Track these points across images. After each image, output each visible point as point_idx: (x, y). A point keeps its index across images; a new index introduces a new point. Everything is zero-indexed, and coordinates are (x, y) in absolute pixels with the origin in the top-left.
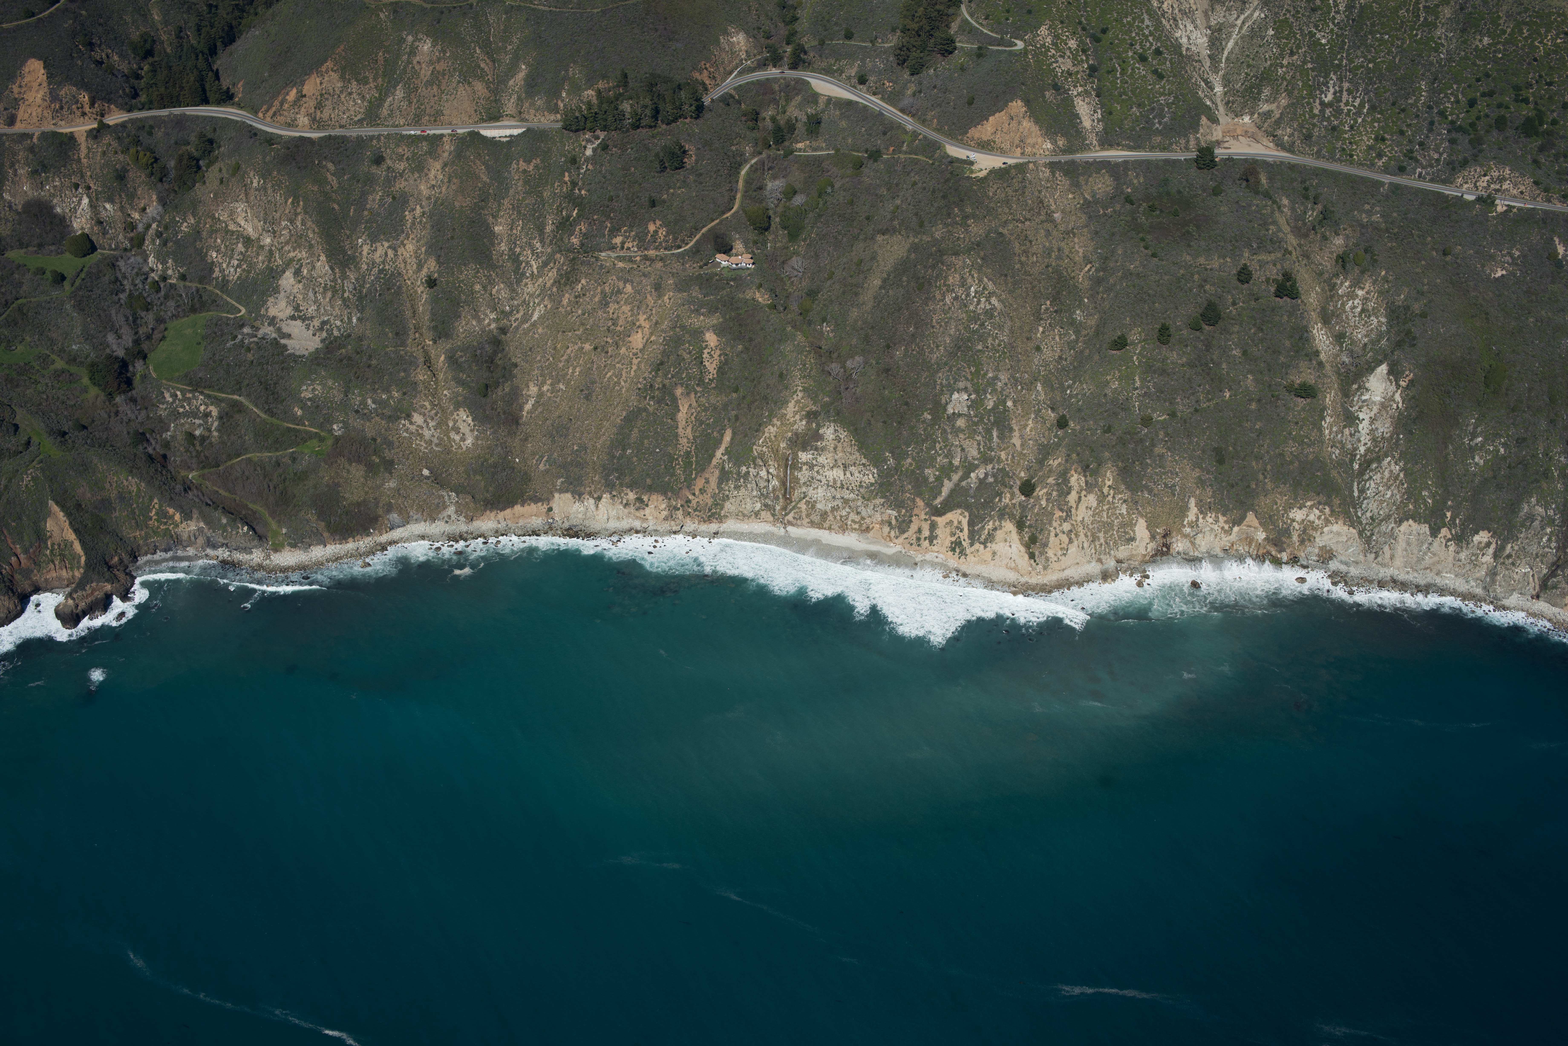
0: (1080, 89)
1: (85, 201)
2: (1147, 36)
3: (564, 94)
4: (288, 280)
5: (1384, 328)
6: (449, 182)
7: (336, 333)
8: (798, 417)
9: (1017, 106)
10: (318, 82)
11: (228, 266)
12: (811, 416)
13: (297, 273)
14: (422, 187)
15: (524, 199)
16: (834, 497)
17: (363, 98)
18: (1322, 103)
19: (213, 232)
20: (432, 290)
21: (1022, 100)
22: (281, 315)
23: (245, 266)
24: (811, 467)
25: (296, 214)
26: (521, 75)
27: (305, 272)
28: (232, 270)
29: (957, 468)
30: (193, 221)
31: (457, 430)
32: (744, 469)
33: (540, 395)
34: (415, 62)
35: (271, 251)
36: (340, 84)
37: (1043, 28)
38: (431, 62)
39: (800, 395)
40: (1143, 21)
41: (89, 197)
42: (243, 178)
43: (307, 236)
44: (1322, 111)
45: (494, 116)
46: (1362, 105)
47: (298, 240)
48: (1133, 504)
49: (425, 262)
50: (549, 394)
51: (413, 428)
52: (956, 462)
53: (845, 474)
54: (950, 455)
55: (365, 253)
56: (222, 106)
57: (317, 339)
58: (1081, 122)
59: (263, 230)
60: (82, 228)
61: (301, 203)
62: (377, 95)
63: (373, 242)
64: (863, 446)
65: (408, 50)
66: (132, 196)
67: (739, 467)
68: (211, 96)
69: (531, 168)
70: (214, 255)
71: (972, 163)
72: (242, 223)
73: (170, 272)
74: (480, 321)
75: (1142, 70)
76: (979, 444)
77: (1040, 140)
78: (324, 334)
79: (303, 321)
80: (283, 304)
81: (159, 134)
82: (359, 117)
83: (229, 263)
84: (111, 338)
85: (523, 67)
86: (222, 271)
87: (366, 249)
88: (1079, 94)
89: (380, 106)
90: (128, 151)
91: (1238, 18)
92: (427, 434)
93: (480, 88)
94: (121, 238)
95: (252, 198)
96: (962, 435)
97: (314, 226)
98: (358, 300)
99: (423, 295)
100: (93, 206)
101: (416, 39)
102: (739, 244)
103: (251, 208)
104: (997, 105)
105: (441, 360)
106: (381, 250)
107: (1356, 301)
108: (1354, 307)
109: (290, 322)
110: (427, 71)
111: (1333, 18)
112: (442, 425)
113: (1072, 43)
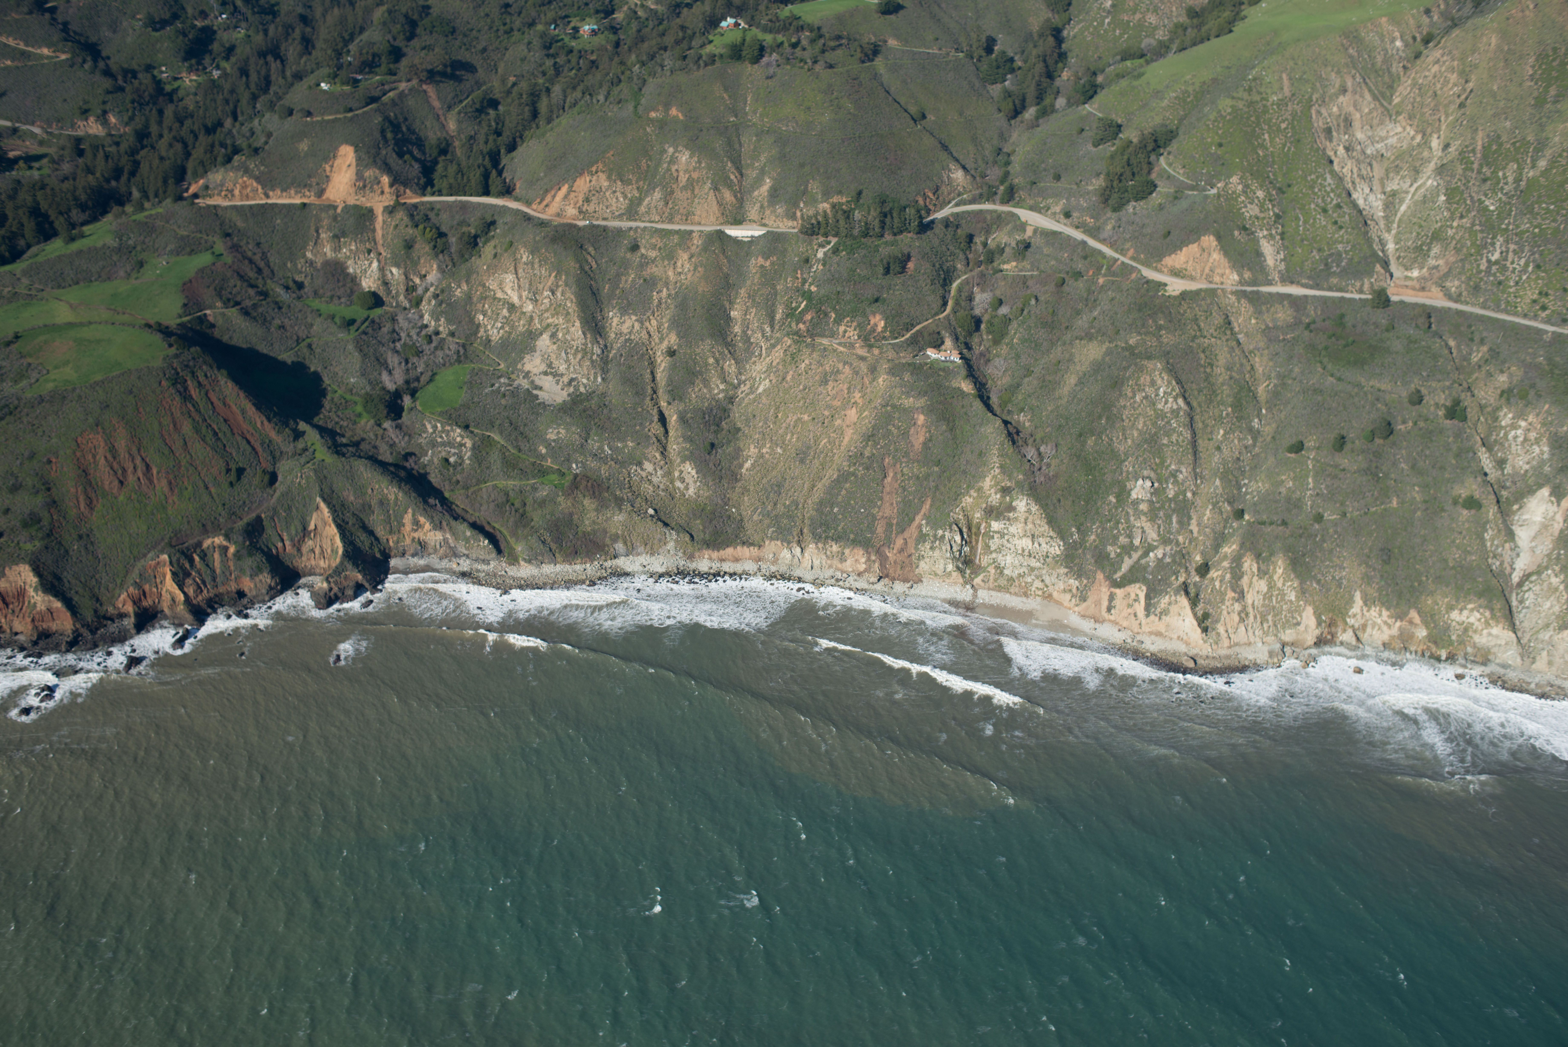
0: (1265, 233)
1: (375, 265)
2: (1328, 194)
3: (802, 205)
4: (544, 341)
5: (1546, 456)
6: (695, 270)
7: (582, 389)
8: (993, 491)
9: (1209, 240)
10: (588, 180)
11: (492, 327)
12: (1005, 491)
13: (553, 336)
14: (670, 274)
15: (758, 290)
16: (1021, 565)
17: (625, 197)
18: (1489, 261)
19: (483, 298)
20: (670, 360)
21: (1215, 235)
22: (535, 371)
23: (507, 329)
24: (1002, 536)
25: (558, 286)
26: (765, 188)
27: (560, 335)
28: (495, 331)
29: (1137, 547)
30: (465, 288)
31: (683, 480)
32: (940, 533)
33: (759, 456)
34: (673, 171)
35: (531, 317)
37: (1235, 178)
38: (688, 171)
39: (997, 471)
40: (1325, 180)
41: (379, 261)
42: (515, 253)
43: (565, 304)
44: (1489, 268)
45: (738, 221)
46: (1527, 265)
47: (556, 308)
48: (1302, 592)
49: (667, 336)
50: (767, 456)
51: (643, 473)
52: (1137, 542)
53: (1033, 544)
54: (1130, 536)
55: (614, 324)
56: (502, 198)
57: (565, 394)
58: (1266, 261)
59: (527, 298)
60: (370, 287)
61: (563, 277)
62: (637, 195)
63: (622, 315)
64: (1051, 521)
65: (668, 159)
66: (416, 263)
67: (936, 530)
68: (492, 189)
69: (768, 264)
70: (481, 317)
71: (1166, 285)
72: (509, 292)
73: (441, 329)
74: (710, 390)
75: (1323, 220)
76: (1159, 527)
77: (1228, 271)
78: (572, 390)
79: (554, 376)
80: (537, 361)
81: (444, 216)
82: (620, 212)
83: (494, 325)
84: (385, 377)
85: (768, 181)
86: (486, 331)
87: (615, 321)
88: (1264, 237)
89: (639, 204)
90: (417, 226)
91: (1411, 185)
92: (655, 480)
93: (728, 196)
94: (402, 298)
95: (520, 271)
96: (1143, 518)
97: (572, 297)
98: (604, 364)
99: (662, 363)
100: (381, 269)
101: (676, 151)
102: (948, 343)
103: (519, 280)
104: (1191, 235)
105: (673, 419)
106: (628, 324)
107: (1519, 432)
108: (1516, 437)
109: (542, 376)
110: (683, 179)
111: (1502, 189)
112: (669, 474)
113: (1260, 194)
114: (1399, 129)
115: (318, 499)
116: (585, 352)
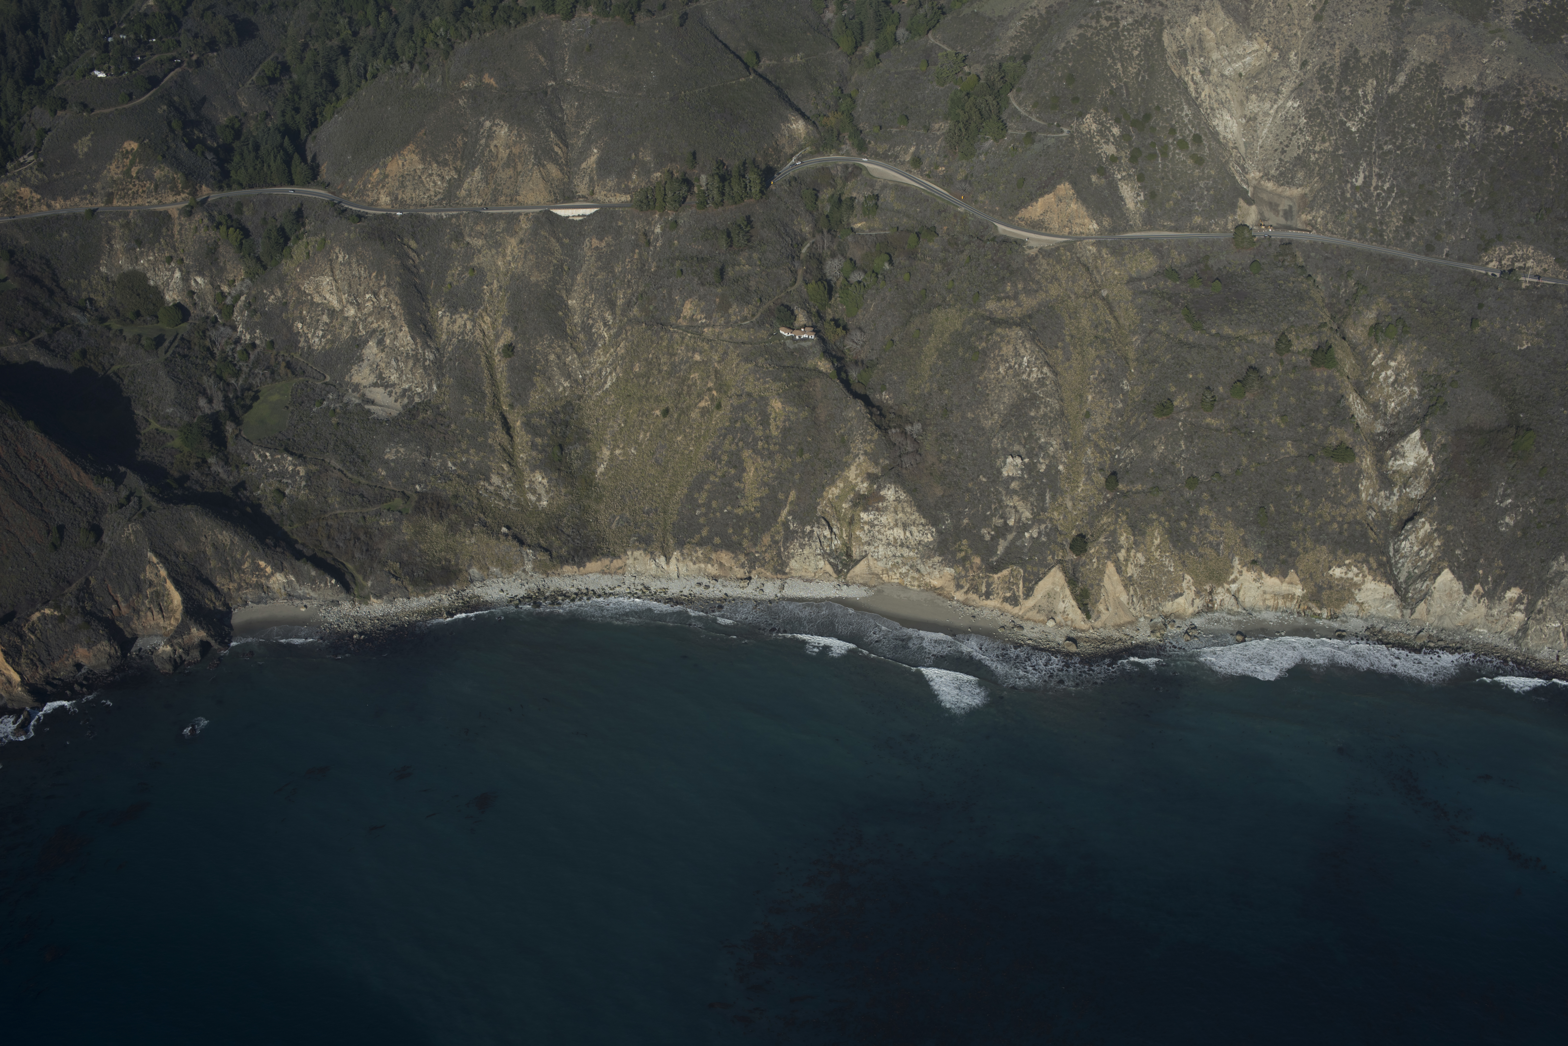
0: (1124, 174)
1: (177, 274)
2: (1186, 125)
3: (634, 177)
4: (371, 349)
5: (1416, 397)
6: (525, 257)
7: (417, 400)
8: (859, 479)
9: (1064, 188)
10: (401, 164)
11: (313, 336)
12: (872, 478)
13: (380, 343)
14: (500, 263)
15: (596, 275)
16: (894, 556)
17: (443, 178)
18: (1354, 187)
19: (299, 303)
20: (509, 359)
21: (1071, 183)
22: (365, 382)
23: (329, 337)
24: (873, 526)
25: (380, 288)
26: (593, 159)
27: (388, 341)
28: (317, 340)
29: (1012, 527)
30: (279, 294)
31: (534, 492)
32: (808, 528)
33: (612, 458)
34: (492, 147)
35: (354, 323)
36: (421, 167)
37: (1088, 116)
38: (508, 146)
39: (862, 458)
40: (1182, 110)
41: (180, 270)
42: (329, 253)
43: (390, 307)
44: (1353, 195)
45: (567, 197)
46: (1391, 189)
47: (380, 311)
48: (1181, 561)
49: (502, 333)
50: (621, 458)
51: (491, 488)
52: (1011, 522)
53: (905, 533)
54: (1004, 517)
55: (445, 324)
56: (308, 187)
57: (398, 405)
58: (1125, 204)
59: (348, 302)
60: (174, 300)
61: (385, 277)
62: (456, 177)
63: (452, 314)
64: (922, 508)
65: (486, 134)
66: (222, 270)
67: (804, 526)
68: (296, 178)
69: (603, 244)
70: (300, 325)
71: (1024, 242)
72: (328, 296)
73: (258, 342)
74: (555, 388)
75: (1181, 156)
76: (1032, 504)
77: (1087, 221)
78: (406, 401)
79: (386, 387)
80: (367, 371)
81: (247, 212)
82: (439, 197)
83: (315, 333)
84: (202, 402)
85: (595, 151)
86: (307, 341)
87: (446, 320)
88: (1123, 178)
89: (459, 187)
90: (217, 227)
91: (1272, 107)
92: (506, 494)
93: (554, 171)
94: (210, 309)
95: (337, 272)
96: (1016, 498)
97: (397, 299)
98: (438, 369)
99: (500, 364)
100: (185, 279)
101: (494, 124)
102: (801, 318)
103: (336, 281)
104: (1046, 188)
105: (518, 425)
106: (460, 322)
107: (1389, 372)
108: (1387, 378)
109: (372, 389)
110: (504, 154)
111: (1363, 108)
112: (519, 485)
113: (1116, 131)
114: (1256, 47)
115: (150, 554)
116: (416, 359)
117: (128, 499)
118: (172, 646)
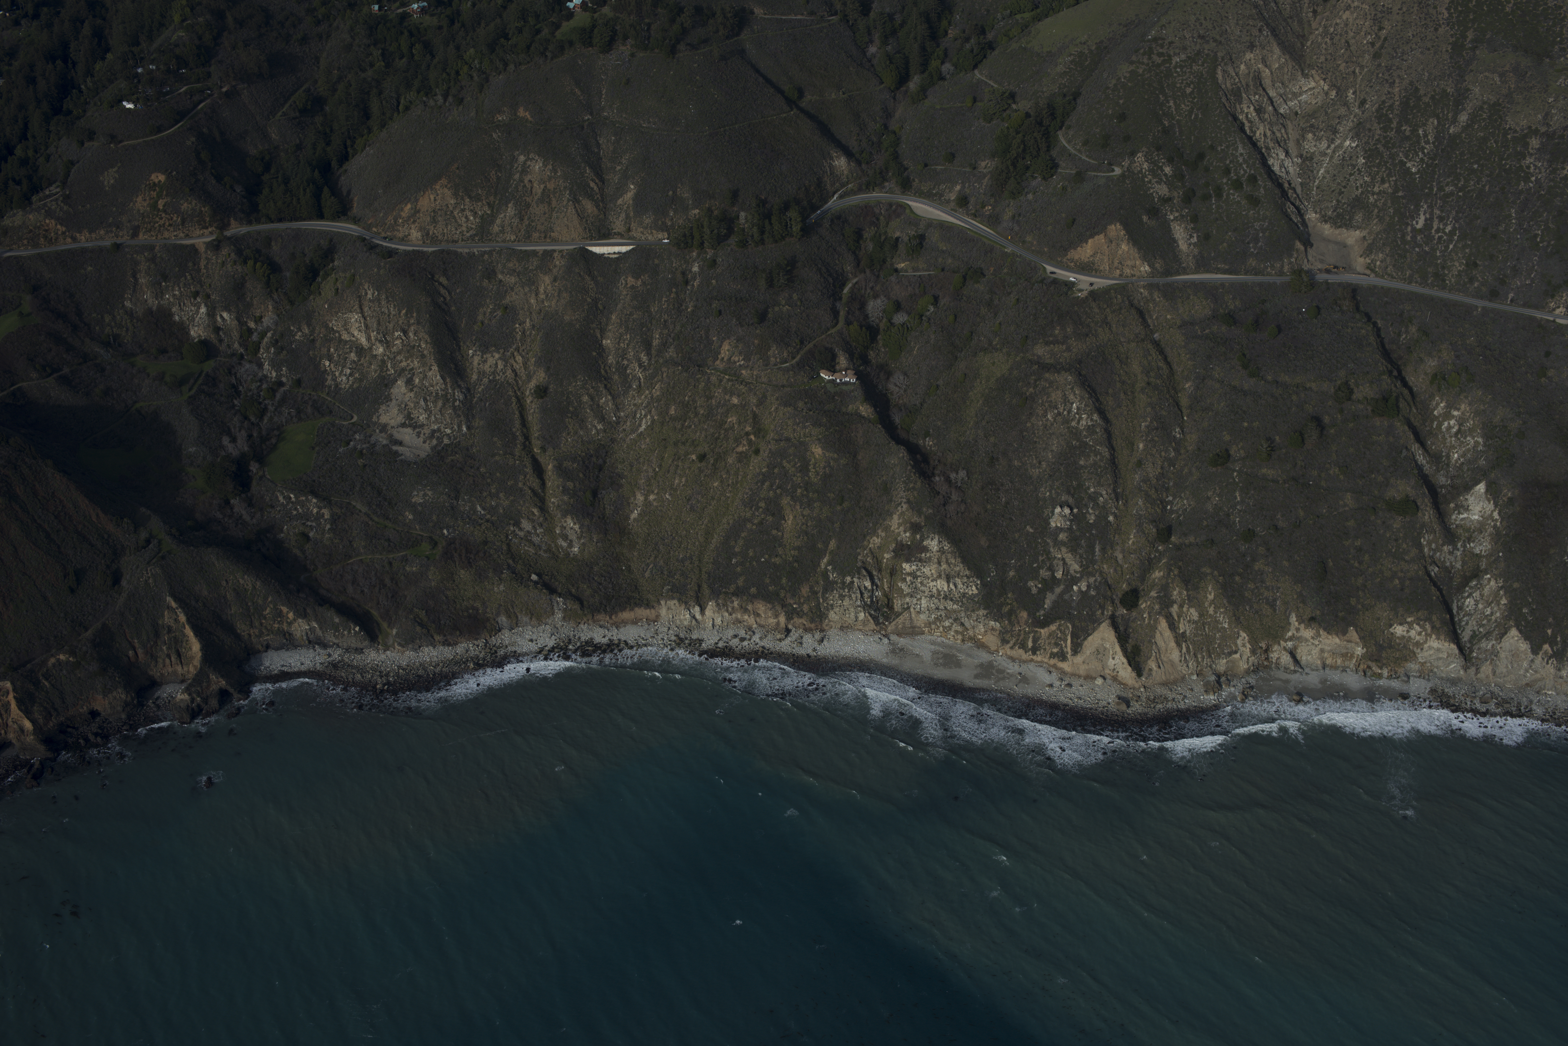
0: (1177, 214)
1: (203, 310)
2: (1241, 165)
3: (671, 214)
4: (400, 388)
5: (1481, 448)
6: (559, 296)
7: (446, 441)
8: (902, 528)
9: (1115, 229)
10: (432, 198)
11: (340, 374)
12: (915, 528)
13: (409, 382)
14: (532, 301)
15: (631, 314)
16: (937, 609)
17: (475, 214)
18: (1414, 230)
19: (327, 340)
20: (541, 401)
21: (1121, 223)
22: (393, 423)
23: (357, 375)
24: (915, 578)
25: (409, 326)
26: (629, 195)
27: (417, 380)
28: (344, 378)
29: (1060, 581)
30: (307, 331)
31: (565, 537)
32: (848, 579)
33: (647, 503)
34: (526, 182)
35: (383, 361)
36: (453, 201)
37: (1140, 155)
38: (542, 181)
39: (905, 506)
40: (1236, 149)
41: (206, 305)
42: (358, 289)
43: (419, 346)
44: (1414, 238)
45: (602, 234)
46: (1453, 232)
47: (410, 350)
48: (1236, 618)
49: (534, 373)
50: (655, 504)
51: (521, 534)
52: (1059, 575)
53: (949, 586)
54: (1051, 569)
55: (475, 363)
56: (338, 222)
57: (427, 446)
58: (1178, 246)
59: (376, 339)
60: (200, 336)
61: (415, 315)
62: (489, 212)
63: (483, 353)
64: (966, 559)
65: (520, 169)
66: (249, 305)
67: (844, 576)
68: (327, 211)
69: (639, 283)
70: (327, 363)
71: (1072, 284)
72: (356, 333)
73: (284, 379)
74: (587, 431)
75: (1236, 196)
76: (1081, 557)
77: (1138, 262)
78: (435, 442)
79: (414, 428)
80: (395, 411)
81: (276, 247)
82: (471, 233)
83: (342, 371)
84: (227, 443)
85: (632, 187)
86: (334, 379)
87: (476, 360)
88: (1176, 219)
89: (492, 222)
90: (245, 262)
91: (1329, 147)
92: (536, 539)
93: (589, 206)
94: (236, 345)
95: (366, 309)
96: (1064, 549)
97: (426, 337)
98: (468, 409)
99: (532, 405)
100: (211, 314)
101: (528, 159)
102: (842, 360)
103: (365, 319)
104: (1096, 228)
105: (550, 467)
106: (491, 361)
107: (1452, 422)
108: (1450, 428)
109: (401, 429)
110: (538, 189)
111: (1423, 148)
112: (550, 531)
113: (1168, 170)
114: (1313, 84)
115: (169, 599)
116: (446, 400)
117: (148, 542)
118: (189, 694)
